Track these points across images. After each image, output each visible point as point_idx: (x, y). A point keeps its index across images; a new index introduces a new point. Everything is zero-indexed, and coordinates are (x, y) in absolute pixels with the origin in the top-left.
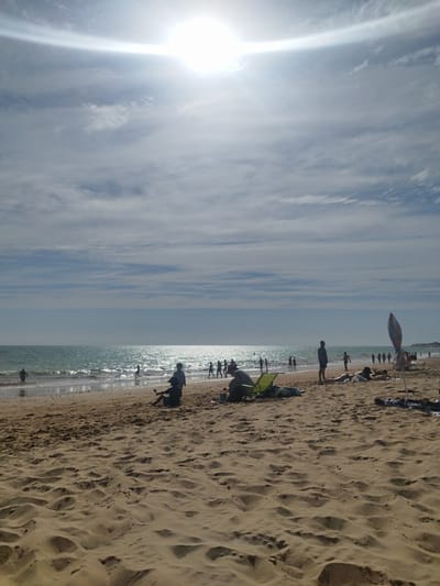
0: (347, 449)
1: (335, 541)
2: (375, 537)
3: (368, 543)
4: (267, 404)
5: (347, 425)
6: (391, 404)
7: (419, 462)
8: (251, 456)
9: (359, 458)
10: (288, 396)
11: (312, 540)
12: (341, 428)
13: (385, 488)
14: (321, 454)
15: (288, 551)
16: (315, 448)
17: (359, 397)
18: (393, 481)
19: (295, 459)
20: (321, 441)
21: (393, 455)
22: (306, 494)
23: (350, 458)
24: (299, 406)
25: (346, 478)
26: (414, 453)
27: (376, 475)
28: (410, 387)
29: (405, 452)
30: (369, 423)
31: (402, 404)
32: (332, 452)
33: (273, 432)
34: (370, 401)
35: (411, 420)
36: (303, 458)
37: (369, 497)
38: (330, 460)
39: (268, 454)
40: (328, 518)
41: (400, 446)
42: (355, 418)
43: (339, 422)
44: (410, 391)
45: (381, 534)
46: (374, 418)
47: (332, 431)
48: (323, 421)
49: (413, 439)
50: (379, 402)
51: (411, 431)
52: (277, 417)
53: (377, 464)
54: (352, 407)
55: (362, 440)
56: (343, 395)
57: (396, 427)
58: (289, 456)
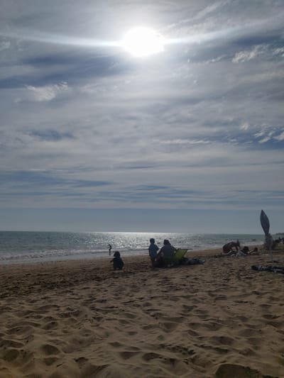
0: (234, 296)
1: (226, 351)
2: (252, 349)
3: (249, 353)
4: (179, 269)
5: (234, 282)
6: (263, 270)
7: (282, 305)
8: (171, 300)
9: (241, 302)
10: (194, 264)
11: (211, 350)
12: (230, 283)
13: (260, 320)
14: (216, 299)
15: (196, 356)
16: (213, 296)
17: (242, 265)
18: (265, 316)
19: (199, 302)
20: (216, 291)
21: (264, 300)
22: (207, 322)
23: (235, 302)
24: (201, 270)
25: (233, 314)
26: (278, 299)
27: (253, 312)
28: (275, 259)
29: (272, 299)
30: (248, 281)
31: (269, 269)
32: (224, 298)
33: (185, 285)
34: (248, 268)
35: (276, 280)
36: (205, 301)
37: (249, 326)
38: (223, 303)
39: (182, 299)
40: (222, 337)
41: (269, 295)
42: (239, 277)
43: (229, 280)
44: (275, 262)
45: (256, 348)
46: (251, 278)
47: (224, 285)
48: (218, 280)
49: (277, 291)
50: (254, 268)
51: (276, 286)
52: (188, 277)
53: (254, 306)
54: (236, 271)
55: (244, 291)
56: (230, 264)
57: (266, 283)
58: (195, 300)
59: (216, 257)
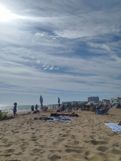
0: (23, 131)
1: (10, 155)
2: (21, 152)
3: (20, 154)
4: (2, 121)
5: (25, 125)
6: (38, 119)
7: (40, 132)
9: (25, 133)
10: (10, 119)
11: (3, 156)
13: (29, 139)
14: (15, 133)
16: (13, 132)
17: (31, 118)
18: (32, 137)
19: (6, 135)
20: (16, 130)
21: (34, 131)
22: (5, 144)
23: (22, 133)
24: (13, 121)
25: (19, 138)
26: (39, 130)
27: (27, 137)
29: (37, 130)
30: (31, 124)
31: (41, 119)
32: (18, 132)
34: (33, 118)
35: (42, 122)
37: (24, 142)
38: (17, 134)
40: (10, 149)
41: (36, 129)
42: (28, 123)
43: (23, 124)
44: (44, 116)
45: (23, 151)
46: (32, 123)
47: (20, 127)
49: (40, 127)
50: (35, 119)
51: (41, 125)
52: (5, 125)
54: (28, 120)
55: (28, 128)
56: (27, 117)
57: (38, 124)
58: (4, 135)
59: (22, 115)
